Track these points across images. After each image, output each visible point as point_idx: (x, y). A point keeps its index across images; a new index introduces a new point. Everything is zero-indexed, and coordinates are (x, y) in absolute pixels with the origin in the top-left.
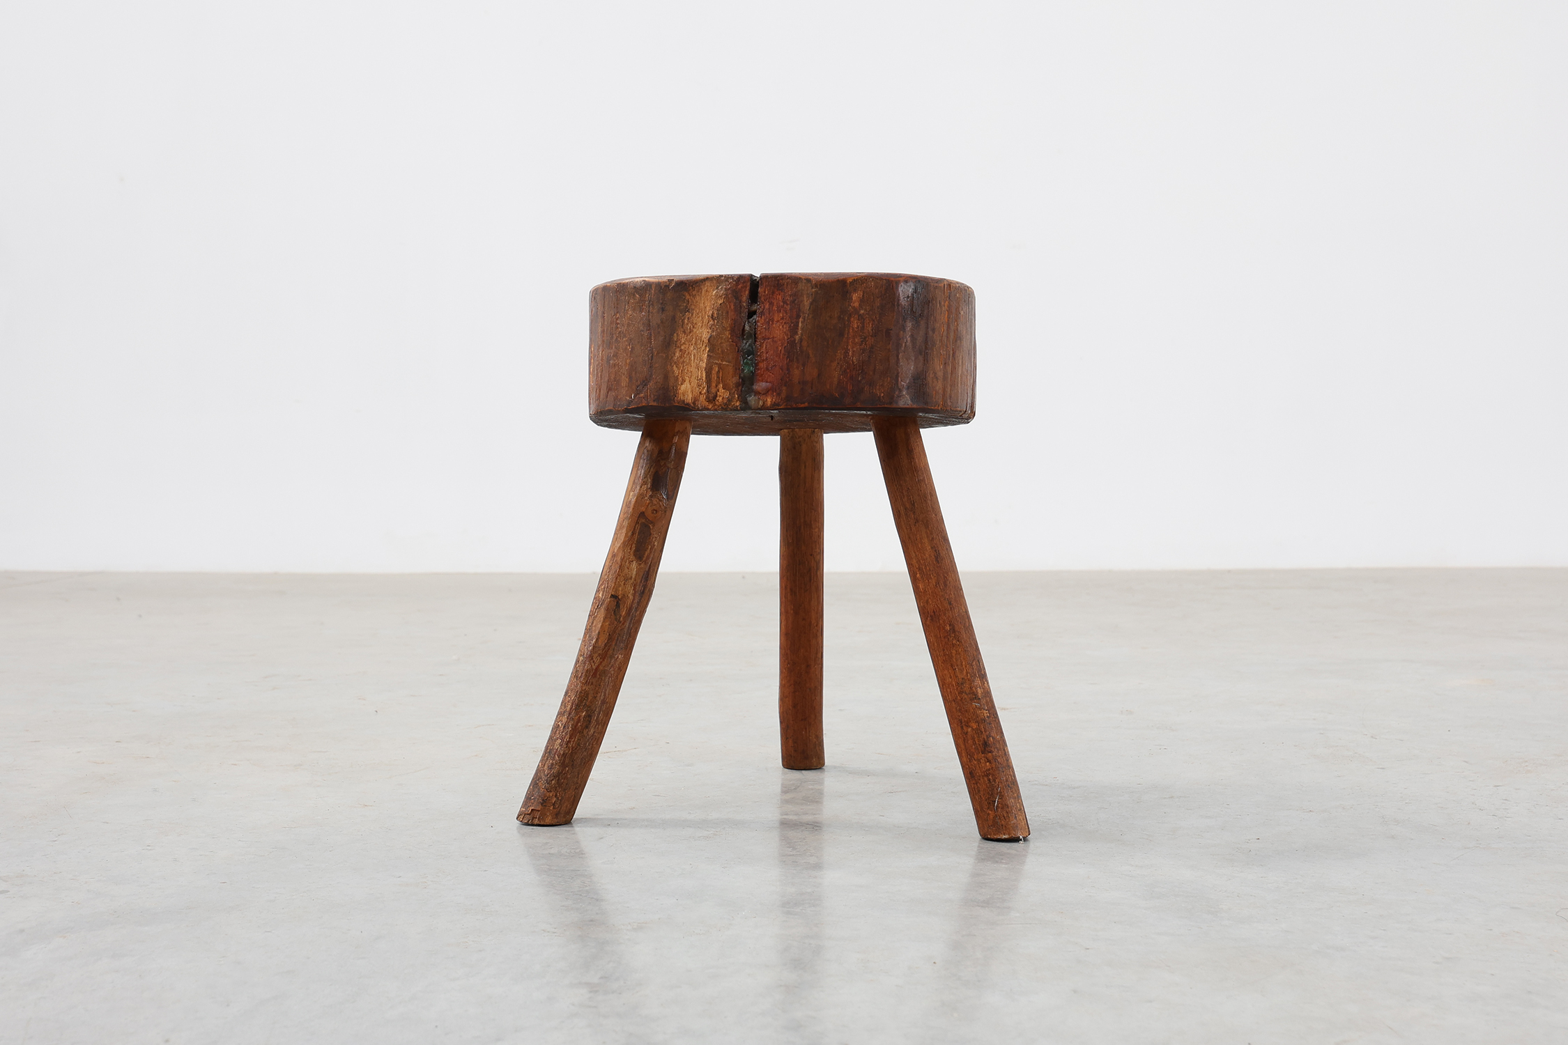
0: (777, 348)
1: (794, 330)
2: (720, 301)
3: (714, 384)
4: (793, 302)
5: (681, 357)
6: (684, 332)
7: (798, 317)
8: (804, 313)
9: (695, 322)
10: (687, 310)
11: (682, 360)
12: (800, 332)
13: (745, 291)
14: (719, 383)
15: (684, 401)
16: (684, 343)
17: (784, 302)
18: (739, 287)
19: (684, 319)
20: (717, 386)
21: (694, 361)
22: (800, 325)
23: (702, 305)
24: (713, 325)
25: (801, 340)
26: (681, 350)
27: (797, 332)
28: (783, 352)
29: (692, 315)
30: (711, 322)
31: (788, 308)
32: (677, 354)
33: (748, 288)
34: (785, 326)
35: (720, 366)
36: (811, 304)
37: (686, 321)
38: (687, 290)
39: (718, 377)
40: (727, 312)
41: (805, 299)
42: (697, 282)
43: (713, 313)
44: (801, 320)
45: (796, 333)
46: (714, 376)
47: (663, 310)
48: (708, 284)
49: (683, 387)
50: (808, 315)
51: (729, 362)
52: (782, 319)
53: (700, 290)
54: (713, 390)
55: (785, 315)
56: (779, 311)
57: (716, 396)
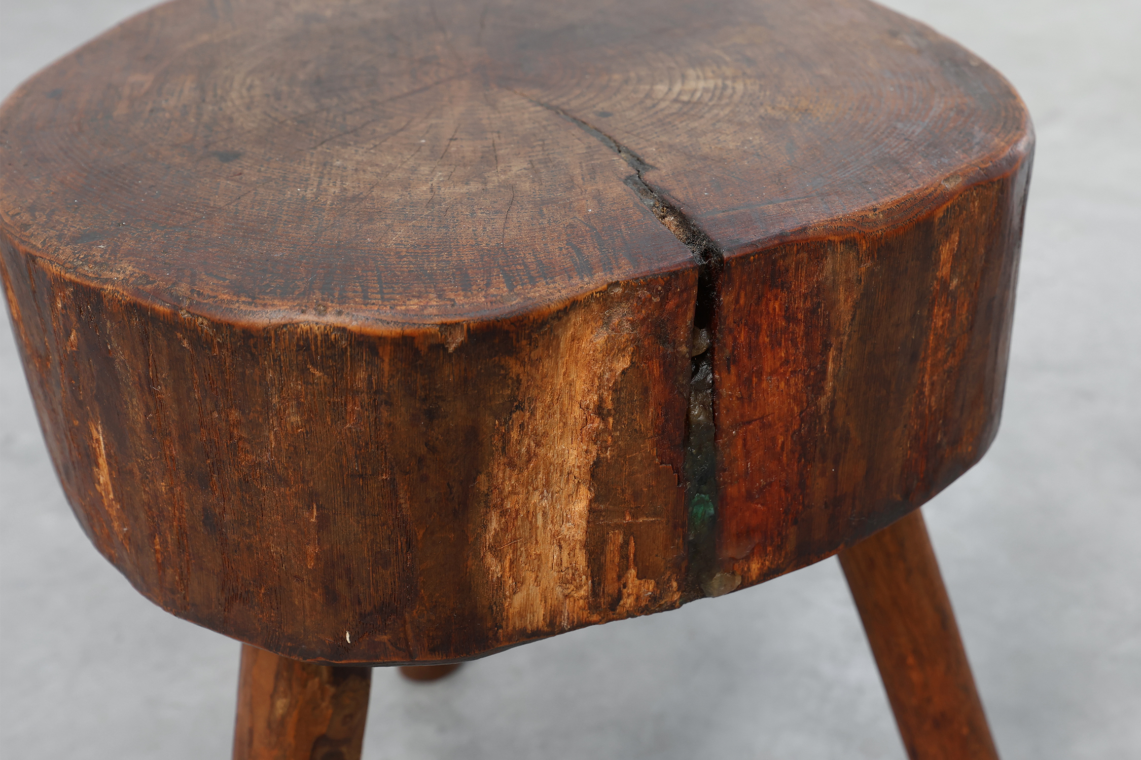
0: (774, 439)
1: (816, 385)
2: (622, 364)
3: (612, 575)
4: (813, 311)
5: (505, 530)
6: (511, 465)
7: (827, 346)
8: (839, 334)
9: (541, 429)
10: (516, 404)
11: (509, 536)
12: (829, 385)
13: (685, 314)
14: (628, 568)
15: (525, 629)
16: (513, 492)
17: (790, 318)
18: (671, 305)
19: (509, 431)
20: (620, 577)
21: (545, 527)
22: (830, 367)
23: (560, 381)
24: (605, 430)
25: (833, 403)
26: (503, 513)
27: (823, 388)
28: (789, 445)
29: (533, 414)
30: (597, 423)
31: (800, 330)
32: (494, 525)
33: (693, 302)
34: (792, 382)
35: (629, 531)
36: (856, 306)
37: (514, 435)
38: (512, 351)
39: (624, 557)
40: (645, 390)
41: (842, 297)
42: (544, 323)
43: (601, 399)
44: (832, 353)
45: (818, 390)
46: (612, 554)
47: (431, 415)
48: (577, 318)
49: (518, 600)
50: (850, 336)
51: (655, 514)
52: (786, 362)
53: (552, 343)
54: (611, 588)
55: (792, 351)
56: (775, 344)
57: (620, 596)
